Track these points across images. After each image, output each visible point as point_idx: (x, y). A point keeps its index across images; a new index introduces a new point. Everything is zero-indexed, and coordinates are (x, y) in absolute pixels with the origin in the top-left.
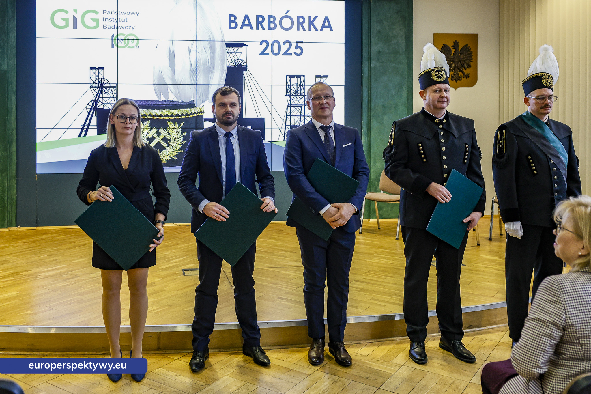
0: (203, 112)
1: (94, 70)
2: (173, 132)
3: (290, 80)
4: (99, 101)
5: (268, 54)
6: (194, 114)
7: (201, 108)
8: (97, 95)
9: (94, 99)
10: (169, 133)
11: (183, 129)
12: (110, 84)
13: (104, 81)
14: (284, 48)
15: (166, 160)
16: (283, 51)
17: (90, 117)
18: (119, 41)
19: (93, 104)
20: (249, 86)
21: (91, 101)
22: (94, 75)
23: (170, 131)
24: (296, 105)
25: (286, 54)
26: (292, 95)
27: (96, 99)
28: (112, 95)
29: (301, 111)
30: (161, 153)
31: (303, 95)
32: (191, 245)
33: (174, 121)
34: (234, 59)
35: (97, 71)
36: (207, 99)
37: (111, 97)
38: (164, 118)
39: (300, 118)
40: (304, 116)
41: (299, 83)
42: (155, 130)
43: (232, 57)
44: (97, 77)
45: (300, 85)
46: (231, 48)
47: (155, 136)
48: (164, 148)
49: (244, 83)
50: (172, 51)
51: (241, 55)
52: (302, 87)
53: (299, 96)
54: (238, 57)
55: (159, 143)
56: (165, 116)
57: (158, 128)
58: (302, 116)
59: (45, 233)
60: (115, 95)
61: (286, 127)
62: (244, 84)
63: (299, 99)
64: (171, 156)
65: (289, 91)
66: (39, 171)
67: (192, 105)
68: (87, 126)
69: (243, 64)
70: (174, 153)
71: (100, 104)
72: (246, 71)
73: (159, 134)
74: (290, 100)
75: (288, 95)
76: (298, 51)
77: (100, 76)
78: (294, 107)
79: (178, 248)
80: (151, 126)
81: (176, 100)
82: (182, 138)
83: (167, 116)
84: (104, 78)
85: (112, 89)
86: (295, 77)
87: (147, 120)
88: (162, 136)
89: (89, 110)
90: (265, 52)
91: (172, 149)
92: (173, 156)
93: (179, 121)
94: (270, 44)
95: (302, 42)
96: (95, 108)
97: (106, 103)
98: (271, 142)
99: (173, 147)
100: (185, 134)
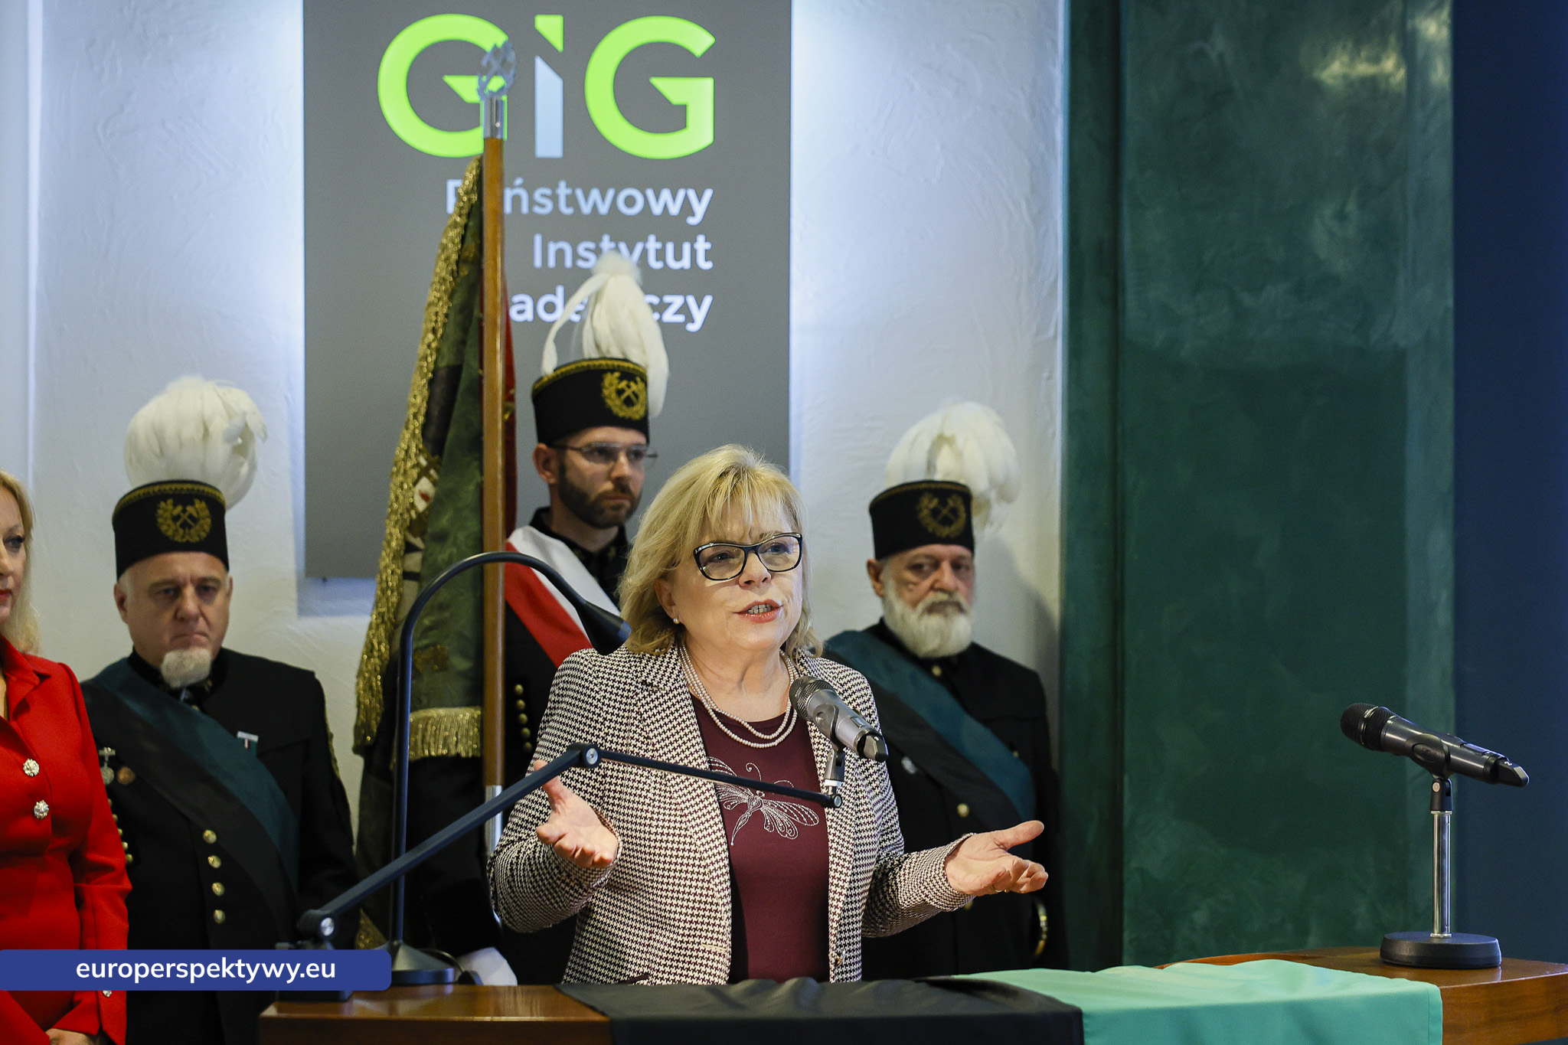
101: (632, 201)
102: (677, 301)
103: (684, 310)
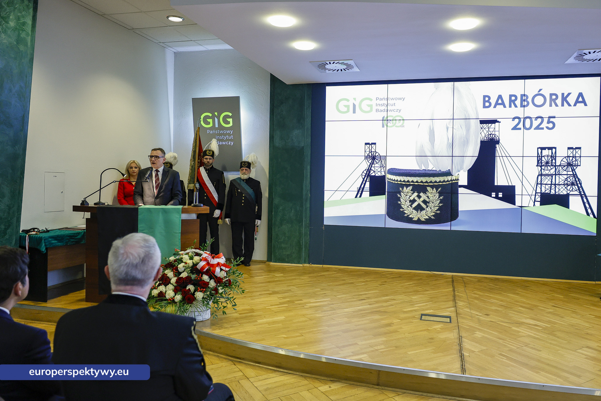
0: (458, 180)
1: (368, 146)
2: (431, 196)
3: (541, 152)
4: (372, 170)
5: (520, 129)
6: (450, 181)
7: (456, 176)
8: (370, 165)
9: (367, 168)
10: (428, 197)
11: (440, 194)
12: (380, 156)
13: (376, 154)
14: (536, 123)
15: (425, 219)
16: (535, 125)
17: (364, 182)
18: (388, 122)
19: (367, 172)
20: (501, 158)
21: (366, 170)
22: (368, 149)
23: (429, 195)
24: (546, 174)
25: (538, 128)
26: (543, 166)
27: (370, 168)
28: (382, 165)
29: (552, 180)
30: (421, 212)
31: (554, 166)
32: (438, 292)
33: (432, 187)
34: (487, 134)
35: (370, 146)
36: (462, 168)
37: (381, 167)
38: (424, 184)
39: (551, 186)
40: (555, 185)
41: (550, 154)
42: (416, 194)
43: (485, 132)
44: (370, 151)
45: (551, 157)
46: (484, 125)
47: (416, 198)
48: (424, 209)
49: (497, 154)
50: (432, 129)
51: (494, 131)
52: (554, 158)
53: (550, 166)
54: (491, 132)
55: (419, 205)
56: (425, 183)
57: (419, 193)
58: (553, 184)
59: (327, 270)
60: (384, 165)
61: (537, 194)
62: (496, 156)
63: (550, 169)
64: (429, 215)
65: (540, 162)
66: (326, 223)
67: (448, 173)
68: (362, 189)
69: (496, 138)
70: (432, 213)
71: (372, 172)
72: (498, 144)
73: (419, 197)
74: (541, 170)
75: (539, 166)
76: (551, 125)
77: (373, 150)
78: (545, 176)
79: (425, 294)
80: (413, 190)
81: (434, 169)
82: (439, 201)
83: (426, 182)
84: (375, 152)
85: (382, 160)
86: (547, 149)
87: (410, 185)
88: (422, 199)
89: (363, 177)
90: (518, 127)
91: (430, 210)
92: (431, 216)
93: (437, 187)
94: (522, 120)
95: (554, 117)
96: (369, 175)
97: (377, 171)
98: (521, 207)
99: (431, 208)
100: (441, 198)
101: (225, 131)
102: (230, 142)
103: (231, 143)
